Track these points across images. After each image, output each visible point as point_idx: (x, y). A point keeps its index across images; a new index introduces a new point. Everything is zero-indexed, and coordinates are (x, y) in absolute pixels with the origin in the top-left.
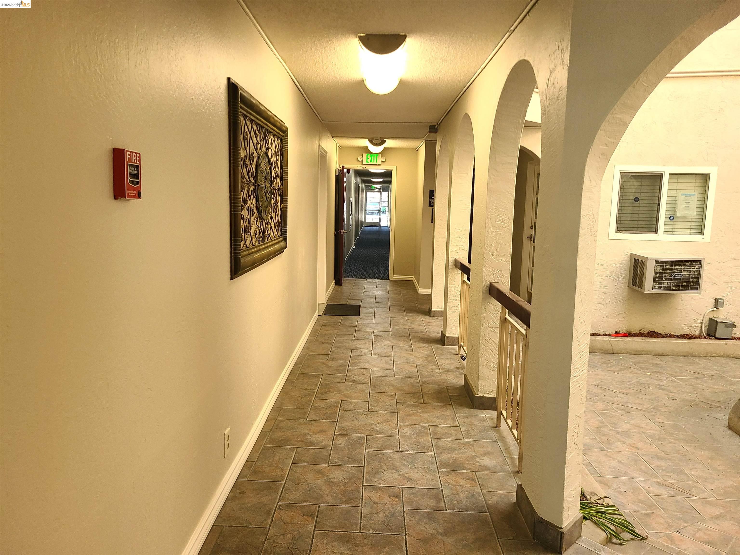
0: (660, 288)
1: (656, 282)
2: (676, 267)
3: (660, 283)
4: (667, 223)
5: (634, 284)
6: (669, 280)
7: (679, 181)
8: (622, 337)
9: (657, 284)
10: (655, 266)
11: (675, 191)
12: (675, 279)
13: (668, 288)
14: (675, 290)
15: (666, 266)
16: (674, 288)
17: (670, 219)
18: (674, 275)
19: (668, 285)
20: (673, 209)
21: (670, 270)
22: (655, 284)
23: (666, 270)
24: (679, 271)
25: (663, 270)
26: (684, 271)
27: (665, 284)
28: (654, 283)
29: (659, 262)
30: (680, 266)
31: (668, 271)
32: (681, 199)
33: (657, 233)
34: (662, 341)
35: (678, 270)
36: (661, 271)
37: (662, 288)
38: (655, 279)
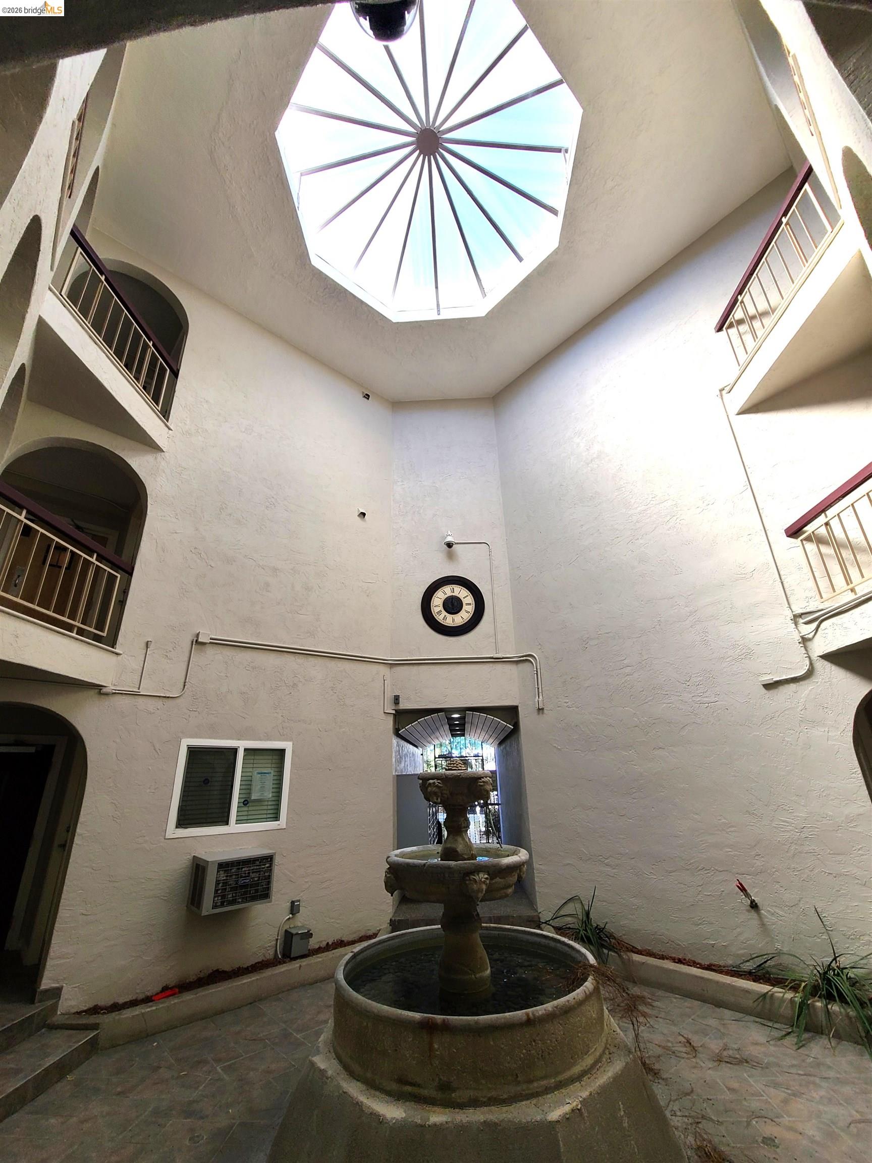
0: (222, 905)
1: (218, 896)
2: (243, 869)
3: (223, 897)
4: (240, 809)
5: (192, 903)
6: (234, 889)
7: (257, 757)
8: (165, 999)
9: (220, 898)
10: (218, 872)
11: (251, 770)
12: (242, 887)
13: (233, 902)
14: (243, 902)
15: (231, 869)
16: (240, 900)
17: (244, 804)
18: (241, 882)
19: (233, 897)
20: (248, 791)
21: (236, 875)
22: (216, 899)
23: (231, 876)
24: (247, 875)
25: (227, 876)
26: (253, 873)
27: (229, 896)
28: (215, 897)
29: (224, 866)
30: (247, 867)
31: (234, 877)
32: (257, 777)
33: (228, 824)
34: (222, 988)
35: (245, 873)
36: (225, 878)
37: (225, 904)
38: (216, 891)
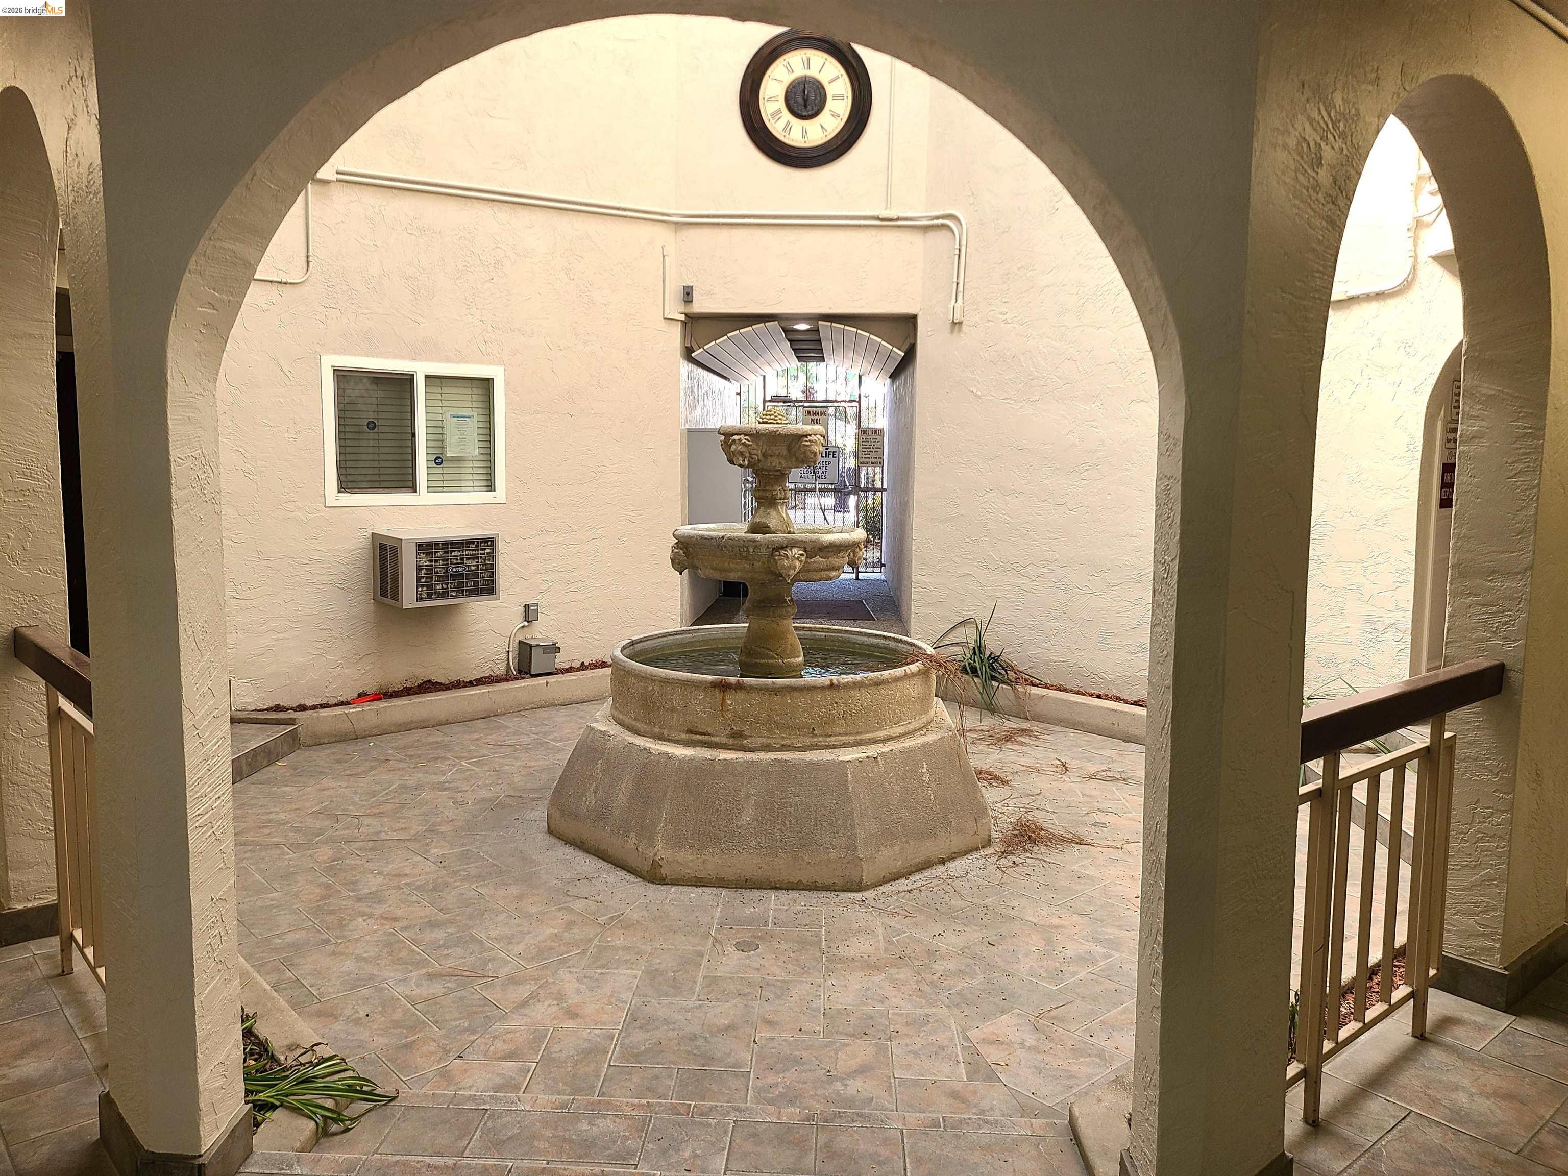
0: (430, 597)
1: (422, 586)
2: (453, 553)
3: (429, 587)
5: (383, 593)
6: (444, 578)
7: (444, 390)
8: (371, 703)
9: (425, 589)
10: (417, 554)
11: (438, 410)
12: (454, 577)
13: (444, 595)
14: (457, 596)
15: (435, 553)
16: (454, 594)
17: (436, 463)
18: (452, 570)
19: (443, 588)
20: (439, 444)
21: (443, 560)
22: (420, 589)
23: (436, 561)
24: (459, 561)
25: (431, 561)
26: (468, 559)
27: (438, 588)
28: (418, 587)
29: (425, 547)
30: (459, 551)
31: (441, 562)
34: (444, 697)
35: (457, 559)
36: (428, 563)
37: (433, 596)
38: (419, 579)
